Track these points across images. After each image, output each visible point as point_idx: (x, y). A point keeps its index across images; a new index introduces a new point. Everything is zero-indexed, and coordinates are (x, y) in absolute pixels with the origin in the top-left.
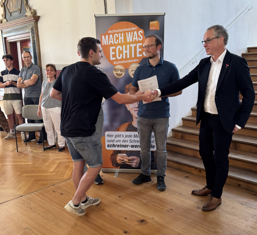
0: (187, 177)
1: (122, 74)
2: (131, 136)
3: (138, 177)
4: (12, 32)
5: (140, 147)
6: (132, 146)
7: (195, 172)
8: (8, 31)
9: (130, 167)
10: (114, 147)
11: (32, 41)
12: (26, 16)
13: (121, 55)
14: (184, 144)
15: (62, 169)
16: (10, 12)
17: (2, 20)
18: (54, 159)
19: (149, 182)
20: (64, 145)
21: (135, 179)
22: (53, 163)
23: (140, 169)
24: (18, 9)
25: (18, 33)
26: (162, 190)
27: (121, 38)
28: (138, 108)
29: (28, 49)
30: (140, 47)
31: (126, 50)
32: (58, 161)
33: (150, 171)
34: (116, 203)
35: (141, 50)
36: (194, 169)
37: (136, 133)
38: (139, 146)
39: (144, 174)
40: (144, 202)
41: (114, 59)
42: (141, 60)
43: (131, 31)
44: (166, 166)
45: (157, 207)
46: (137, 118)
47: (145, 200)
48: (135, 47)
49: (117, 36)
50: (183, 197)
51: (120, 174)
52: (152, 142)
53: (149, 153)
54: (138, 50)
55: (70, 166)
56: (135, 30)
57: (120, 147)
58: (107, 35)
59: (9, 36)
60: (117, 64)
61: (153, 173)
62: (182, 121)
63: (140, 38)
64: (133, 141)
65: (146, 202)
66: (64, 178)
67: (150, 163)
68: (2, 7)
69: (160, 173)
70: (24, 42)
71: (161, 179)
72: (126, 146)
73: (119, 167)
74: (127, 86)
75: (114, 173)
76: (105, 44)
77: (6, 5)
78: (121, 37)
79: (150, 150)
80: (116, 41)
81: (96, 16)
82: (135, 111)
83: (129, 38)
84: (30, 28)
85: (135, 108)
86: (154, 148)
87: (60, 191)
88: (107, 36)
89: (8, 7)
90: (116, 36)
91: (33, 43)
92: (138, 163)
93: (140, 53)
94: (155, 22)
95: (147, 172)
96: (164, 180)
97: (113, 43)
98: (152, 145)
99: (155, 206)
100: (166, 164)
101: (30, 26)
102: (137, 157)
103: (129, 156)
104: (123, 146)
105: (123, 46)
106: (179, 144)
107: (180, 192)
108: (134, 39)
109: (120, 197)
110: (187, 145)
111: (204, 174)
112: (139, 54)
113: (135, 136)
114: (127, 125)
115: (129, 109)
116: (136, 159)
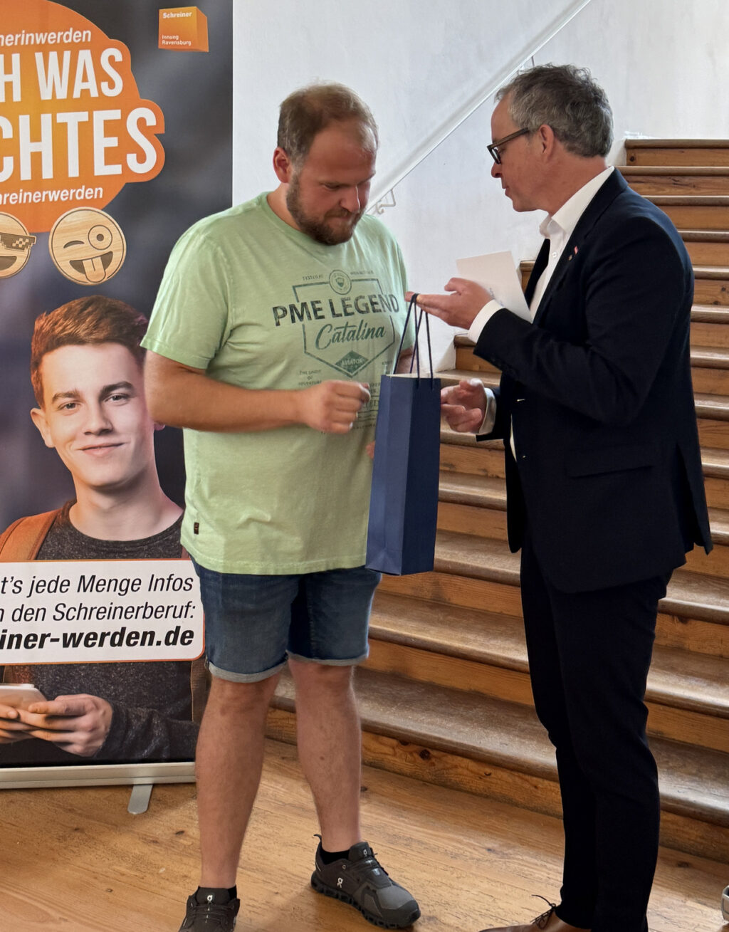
1: (14, 258)
2: (60, 585)
6: (70, 640)
7: (401, 760)
9: (55, 755)
31: (36, 136)
36: (395, 742)
38: (107, 639)
56: (83, 46)
72: (35, 639)
74: (42, 322)
82: (84, 449)
83: (53, 82)
85: (88, 433)
92: (102, 729)
102: (99, 700)
103: (50, 697)
104: (15, 641)
105: (21, 117)
113: (85, 584)
114: (39, 527)
115: (54, 440)
116: (92, 709)
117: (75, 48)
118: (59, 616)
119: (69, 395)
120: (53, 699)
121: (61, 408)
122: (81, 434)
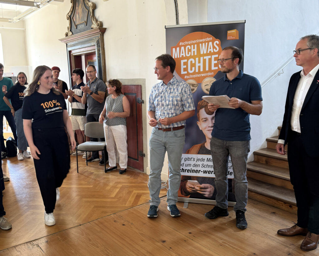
0: (274, 213)
1: (194, 89)
2: (203, 160)
3: (212, 210)
4: (78, 45)
5: (214, 174)
6: (205, 172)
7: (284, 207)
8: (73, 44)
9: (202, 196)
10: (183, 172)
11: (98, 54)
12: (92, 28)
13: (193, 68)
14: (269, 171)
15: (124, 195)
16: (76, 24)
17: (67, 33)
18: (115, 183)
19: (226, 217)
20: (126, 167)
21: (208, 213)
22: (114, 187)
23: (215, 200)
24: (84, 22)
25: (83, 46)
26: (243, 228)
27: (194, 50)
28: (212, 127)
29: (93, 63)
30: (216, 59)
32: (120, 186)
33: (227, 203)
34: (185, 241)
35: (216, 62)
36: (283, 203)
37: (210, 157)
38: (213, 172)
39: (219, 206)
40: (219, 243)
41: (186, 72)
42: (216, 73)
43: (205, 42)
44: (246, 199)
45: (237, 249)
46: (210, 139)
47: (222, 239)
48: (210, 60)
49: (190, 48)
50: (269, 238)
51: (190, 205)
52: (229, 168)
53: (225, 181)
54: (214, 62)
55: (133, 191)
56: (210, 41)
57: (191, 172)
58: (178, 47)
59: (74, 49)
60: (188, 79)
61: (230, 205)
62: (266, 142)
63: (216, 49)
64: (205, 166)
65: (223, 242)
66: (126, 205)
67: (227, 193)
68: (68, 19)
69: (238, 206)
70: (89, 56)
71: (240, 215)
72: (198, 171)
73: (189, 196)
74: (200, 103)
75: (183, 203)
76: (176, 57)
77: (73, 18)
78: (194, 48)
79: (227, 178)
80: (188, 54)
81: (166, 27)
82: (208, 130)
83: (203, 50)
84: (95, 41)
85: (209, 127)
86: (232, 175)
87: (122, 222)
88: (178, 49)
89: (74, 20)
90: (188, 48)
91: (98, 56)
92: (212, 192)
93: (216, 65)
94: (234, 31)
95: (223, 205)
96: (244, 216)
97: (184, 56)
98: (229, 171)
99: (234, 248)
100: (247, 197)
101: (96, 39)
102: (211, 185)
104: (193, 171)
105: (196, 58)
106: (263, 171)
107: (266, 232)
108: (209, 50)
109: (190, 233)
110: (273, 172)
111: (295, 209)
112: (215, 67)
113: (208, 160)
114: (198, 147)
115: (202, 128)
116: (210, 188)
117: (208, 42)
118: (202, 166)
119: (205, 118)
120: (201, 184)
121: (203, 121)
122: (207, 127)
